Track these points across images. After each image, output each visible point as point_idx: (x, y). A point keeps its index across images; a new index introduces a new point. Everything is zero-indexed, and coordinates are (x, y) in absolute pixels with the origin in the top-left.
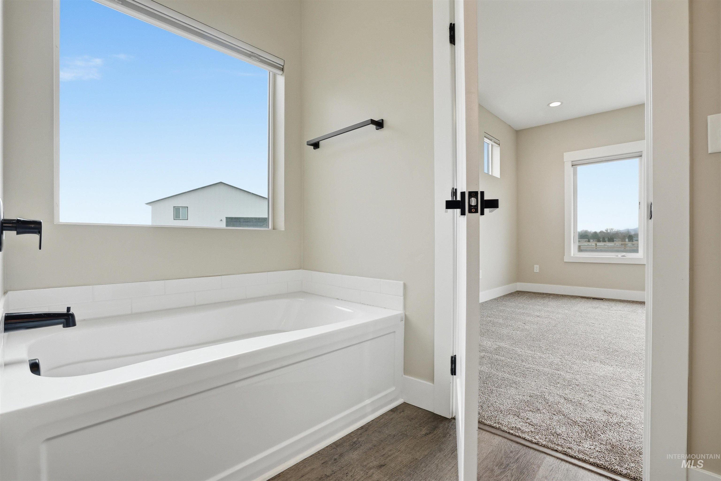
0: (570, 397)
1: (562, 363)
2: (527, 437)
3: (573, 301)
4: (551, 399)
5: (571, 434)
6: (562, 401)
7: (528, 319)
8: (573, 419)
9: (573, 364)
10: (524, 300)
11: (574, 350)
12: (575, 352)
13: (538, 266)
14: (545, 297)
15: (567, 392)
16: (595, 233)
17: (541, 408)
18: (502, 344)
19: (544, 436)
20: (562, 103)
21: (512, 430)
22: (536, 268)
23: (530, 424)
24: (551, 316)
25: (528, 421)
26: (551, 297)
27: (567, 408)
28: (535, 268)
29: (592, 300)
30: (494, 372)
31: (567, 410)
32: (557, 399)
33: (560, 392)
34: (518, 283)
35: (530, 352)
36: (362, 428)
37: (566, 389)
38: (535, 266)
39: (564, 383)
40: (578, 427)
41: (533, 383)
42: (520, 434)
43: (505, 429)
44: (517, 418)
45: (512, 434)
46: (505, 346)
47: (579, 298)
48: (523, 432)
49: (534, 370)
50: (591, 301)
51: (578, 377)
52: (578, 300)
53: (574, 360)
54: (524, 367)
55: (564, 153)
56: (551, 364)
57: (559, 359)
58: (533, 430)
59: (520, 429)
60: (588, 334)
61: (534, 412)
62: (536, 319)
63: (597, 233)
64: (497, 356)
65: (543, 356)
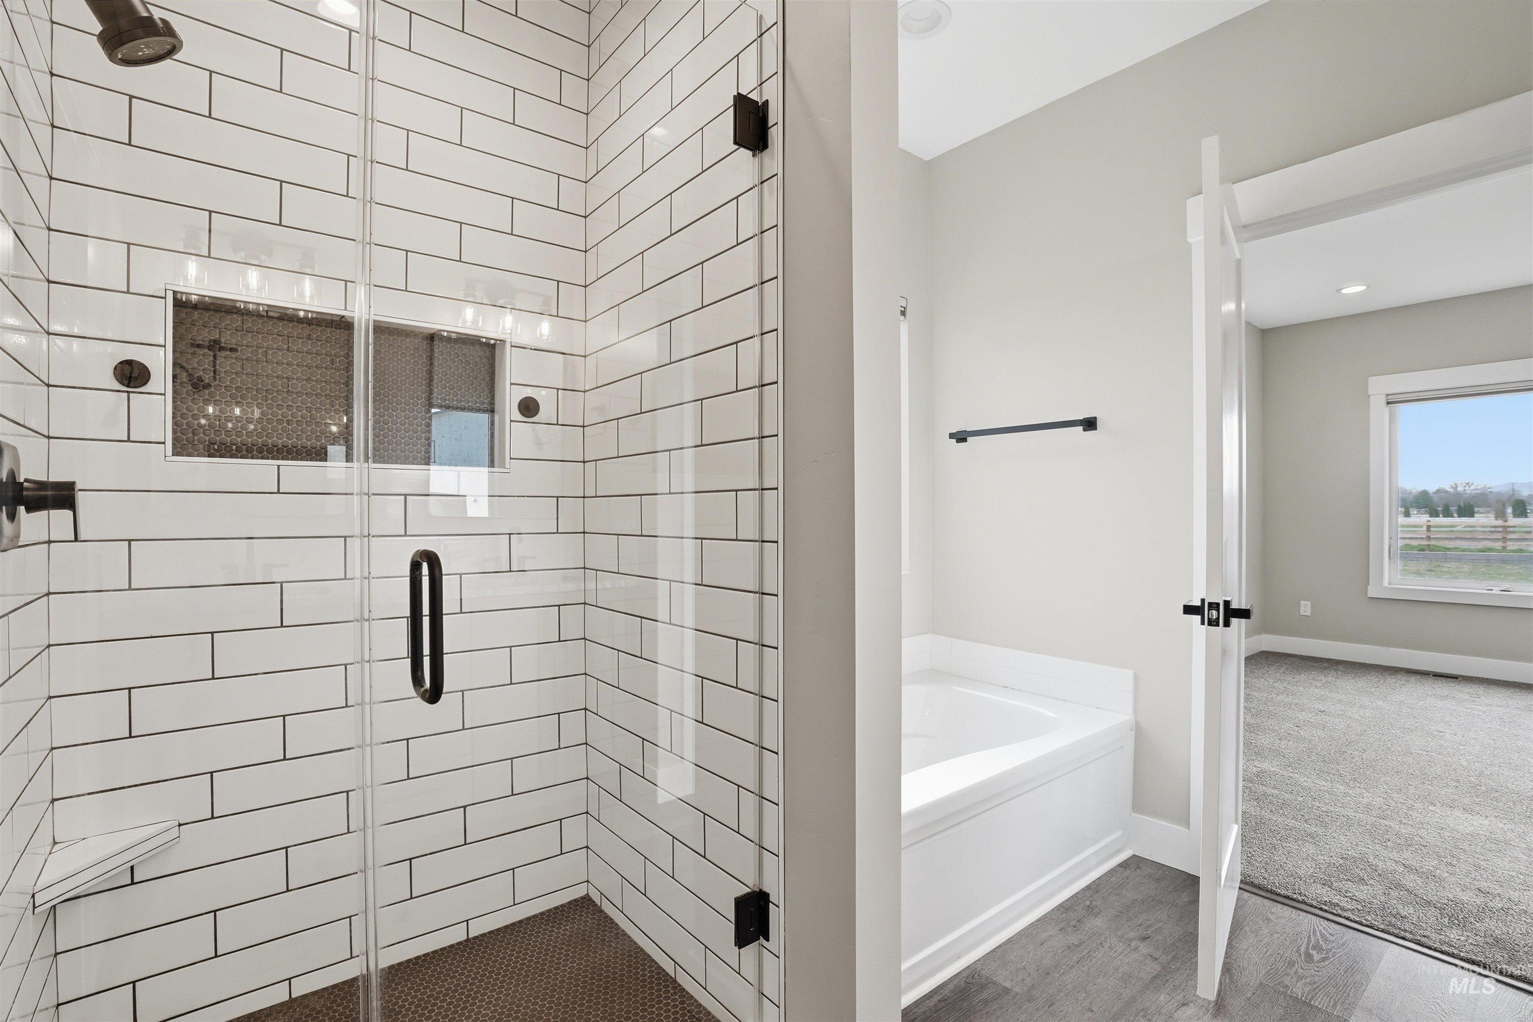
0: (1413, 863)
1: (1389, 807)
2: (1352, 917)
3: (1391, 680)
4: (1381, 865)
5: (1424, 918)
6: (1401, 869)
7: (1302, 716)
8: (1425, 898)
9: (1409, 808)
10: (1284, 673)
11: (1409, 785)
12: (1410, 787)
13: (1309, 603)
14: (1326, 668)
15: (1406, 855)
16: (1425, 493)
17: (1366, 878)
18: (1265, 766)
19: (1379, 917)
20: (1368, 287)
21: (1326, 905)
22: (1306, 608)
23: (1354, 899)
24: (1350, 714)
25: (1348, 894)
26: (1340, 667)
27: (1410, 880)
28: (1302, 608)
29: (1432, 677)
30: (1268, 815)
31: (1412, 884)
32: (1391, 866)
33: (1395, 855)
34: (1264, 636)
35: (1323, 783)
36: (1088, 887)
37: (1405, 850)
38: (1302, 603)
39: (1399, 841)
40: (1434, 909)
41: (1342, 837)
42: (1340, 912)
43: (1314, 903)
44: (1329, 889)
45: (1326, 911)
46: (1273, 769)
47: (1402, 672)
48: (1343, 909)
49: (1338, 815)
50: (1431, 680)
51: (1423, 833)
52: (1402, 678)
53: (1411, 802)
54: (1319, 809)
55: (1370, 378)
56: (1368, 807)
57: (1381, 799)
58: (1359, 907)
59: (1338, 905)
60: (1432, 754)
61: (1356, 882)
62: (1318, 718)
63: (1429, 494)
64: (1265, 788)
65: (1351, 792)
